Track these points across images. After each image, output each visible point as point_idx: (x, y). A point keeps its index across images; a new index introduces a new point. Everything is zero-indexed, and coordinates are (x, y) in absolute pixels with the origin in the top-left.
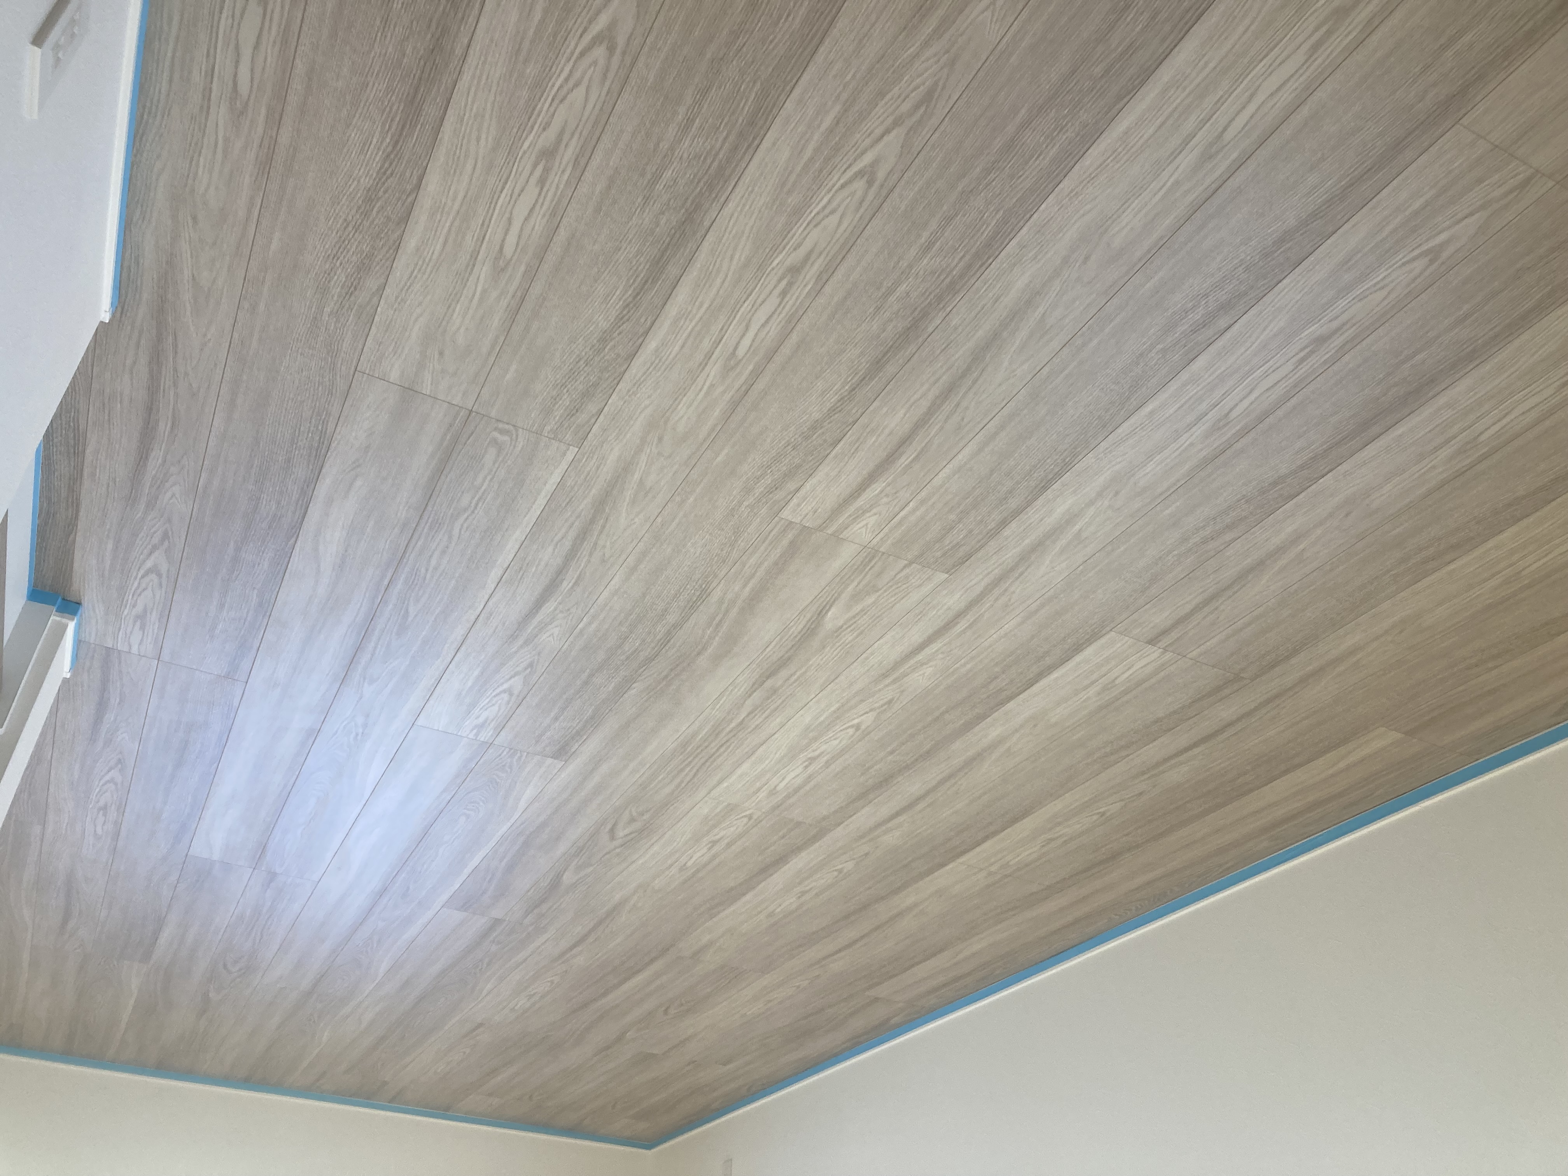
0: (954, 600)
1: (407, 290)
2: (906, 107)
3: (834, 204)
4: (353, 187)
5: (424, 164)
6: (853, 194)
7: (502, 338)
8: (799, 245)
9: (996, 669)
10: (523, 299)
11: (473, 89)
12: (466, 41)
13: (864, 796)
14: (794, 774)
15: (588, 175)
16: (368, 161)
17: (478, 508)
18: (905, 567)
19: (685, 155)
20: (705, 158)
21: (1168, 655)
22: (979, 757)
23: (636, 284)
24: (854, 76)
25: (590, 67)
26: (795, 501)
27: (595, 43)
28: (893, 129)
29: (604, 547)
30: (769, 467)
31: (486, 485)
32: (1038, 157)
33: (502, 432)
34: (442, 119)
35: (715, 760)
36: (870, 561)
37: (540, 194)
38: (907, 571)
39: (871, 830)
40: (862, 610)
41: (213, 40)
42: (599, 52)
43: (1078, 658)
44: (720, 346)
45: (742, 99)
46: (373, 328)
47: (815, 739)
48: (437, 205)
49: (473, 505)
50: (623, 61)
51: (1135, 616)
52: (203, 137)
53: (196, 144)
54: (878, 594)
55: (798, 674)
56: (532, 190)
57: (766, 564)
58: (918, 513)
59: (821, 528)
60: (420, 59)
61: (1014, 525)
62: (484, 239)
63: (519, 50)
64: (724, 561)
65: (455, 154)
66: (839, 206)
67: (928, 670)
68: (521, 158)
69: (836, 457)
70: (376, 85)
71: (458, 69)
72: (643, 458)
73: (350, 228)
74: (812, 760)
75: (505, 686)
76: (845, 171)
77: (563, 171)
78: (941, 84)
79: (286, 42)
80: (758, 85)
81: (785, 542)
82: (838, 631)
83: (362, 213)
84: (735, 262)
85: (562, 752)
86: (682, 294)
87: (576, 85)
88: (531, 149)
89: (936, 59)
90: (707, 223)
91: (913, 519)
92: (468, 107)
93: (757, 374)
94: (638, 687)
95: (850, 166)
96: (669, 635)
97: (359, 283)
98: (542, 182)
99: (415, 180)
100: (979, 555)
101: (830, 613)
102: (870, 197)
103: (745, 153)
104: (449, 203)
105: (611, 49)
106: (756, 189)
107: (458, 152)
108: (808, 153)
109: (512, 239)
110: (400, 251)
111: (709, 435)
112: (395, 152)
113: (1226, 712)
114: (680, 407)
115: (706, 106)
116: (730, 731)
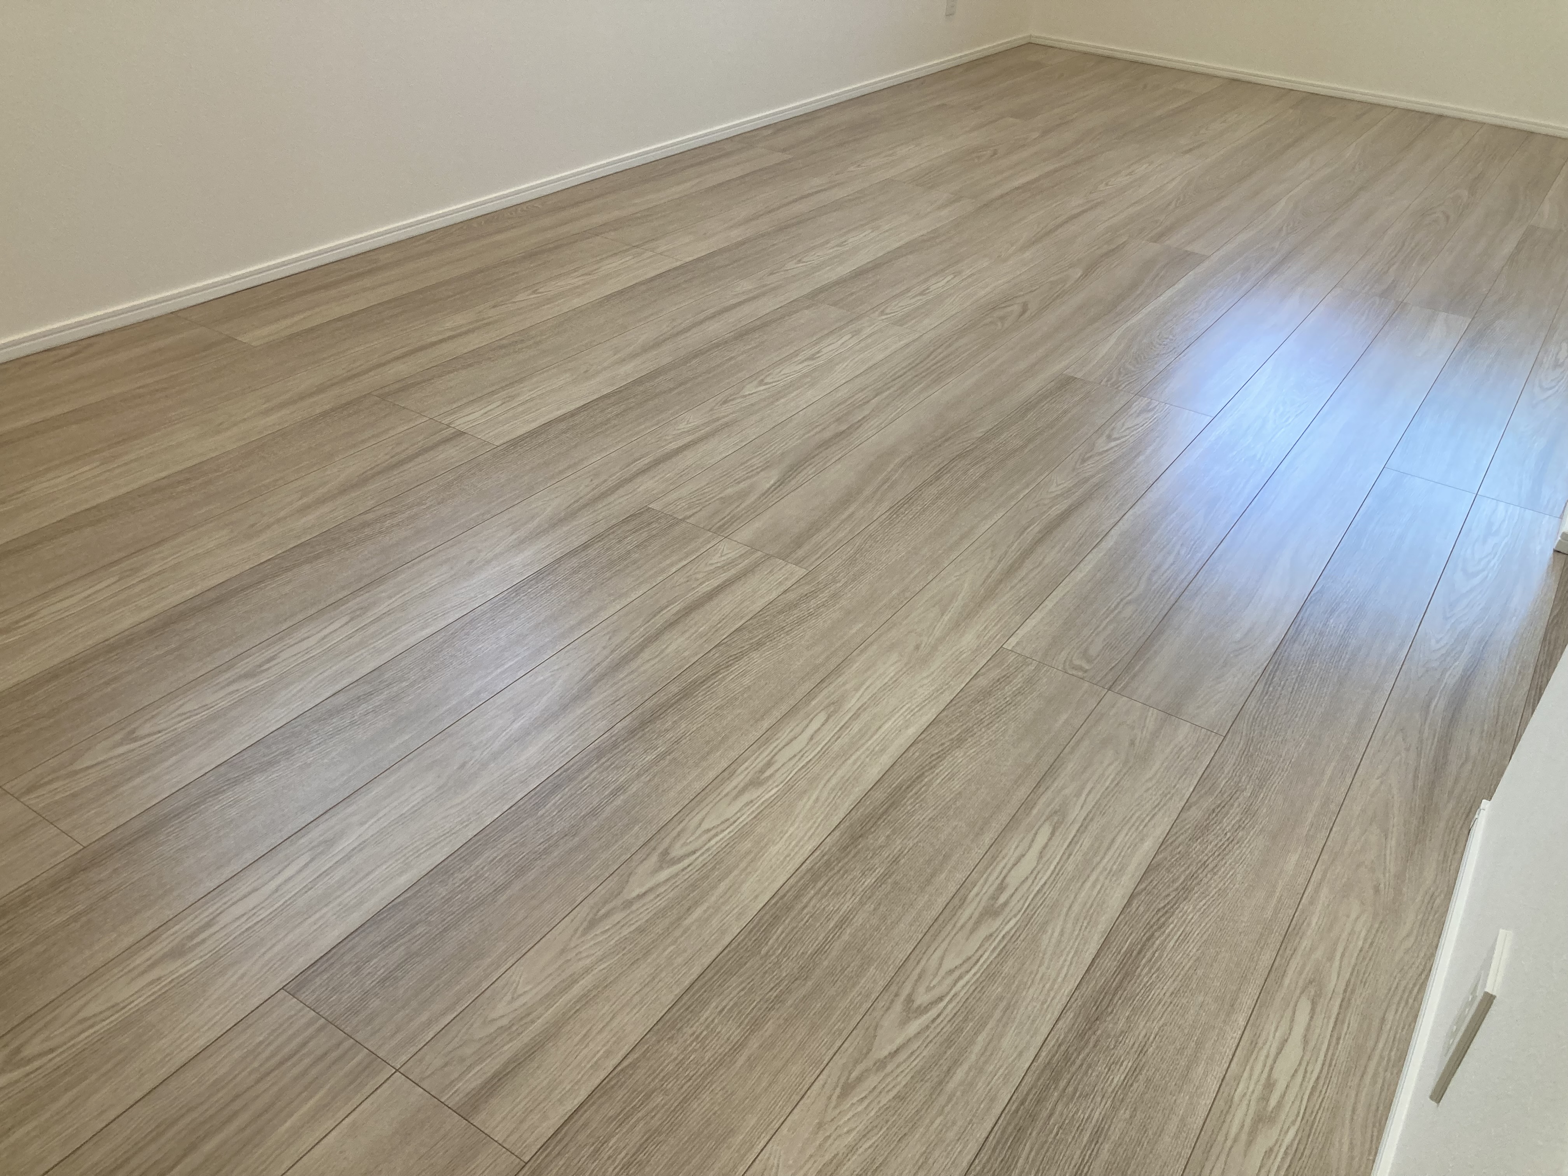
0: (647, 485)
1: (1159, 804)
2: (617, 917)
3: (705, 837)
4: (1202, 904)
5: (1122, 917)
6: (685, 844)
7: (1066, 750)
8: (747, 804)
9: (616, 422)
10: (1038, 785)
11: (1060, 980)
12: (1060, 1023)
13: (763, 325)
14: (831, 347)
15: (952, 889)
16: (1181, 925)
17: (1115, 603)
18: (690, 516)
19: (849, 896)
20: (829, 890)
21: (446, 421)
22: (646, 349)
23: (919, 786)
24: (664, 950)
25: (934, 986)
26: (789, 584)
27: (925, 1008)
28: (634, 898)
29: (991, 559)
30: (810, 614)
31: (1105, 623)
32: (494, 859)
33: (1080, 668)
34: (1097, 955)
35: (910, 364)
36: (724, 525)
37: (1005, 878)
38: (688, 513)
39: (764, 294)
40: (739, 483)
41: (1330, 1053)
42: (922, 998)
43: (534, 425)
44: (842, 724)
45: (782, 941)
46: (1200, 774)
47: (805, 376)
48: (1114, 878)
49: (1121, 606)
50: (899, 988)
51: (472, 456)
52: (1356, 964)
53: (1364, 958)
54: (720, 496)
55: (812, 433)
56: (1013, 880)
57: (828, 531)
58: (668, 562)
59: (769, 557)
60: (1112, 1012)
61: (576, 544)
62: (1071, 842)
63: (1007, 1009)
64: (870, 536)
65: (1088, 924)
66: (700, 836)
67: (683, 426)
68: (1019, 911)
69: (742, 618)
70: (1162, 994)
71: (1073, 1000)
72: (937, 633)
73: (1211, 866)
74: (812, 358)
75: (1113, 444)
76: (689, 866)
77: (977, 895)
78: (579, 932)
79: (1252, 1042)
80: (763, 952)
81: (806, 547)
82: (767, 466)
83: (1196, 878)
84: (814, 797)
85: (1065, 383)
86: (874, 773)
87: (951, 972)
88: (1008, 918)
89: (579, 956)
90: (837, 833)
91: (674, 558)
92: (1068, 963)
93: (810, 695)
94: (978, 433)
95: (683, 870)
96: (937, 477)
97: (1210, 815)
98: (1001, 888)
99: (1135, 903)
100: (614, 522)
101: (772, 482)
102: (667, 841)
103: (788, 892)
104: (1102, 878)
105: (910, 999)
106: (782, 859)
107: (1085, 924)
108: (723, 886)
109: (1041, 839)
110: (1161, 840)
111: (866, 648)
112: (1152, 930)
113: (402, 369)
114: (892, 674)
115: (820, 938)
116: (889, 388)
